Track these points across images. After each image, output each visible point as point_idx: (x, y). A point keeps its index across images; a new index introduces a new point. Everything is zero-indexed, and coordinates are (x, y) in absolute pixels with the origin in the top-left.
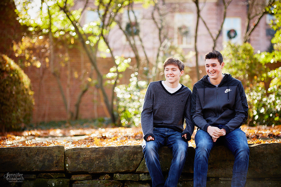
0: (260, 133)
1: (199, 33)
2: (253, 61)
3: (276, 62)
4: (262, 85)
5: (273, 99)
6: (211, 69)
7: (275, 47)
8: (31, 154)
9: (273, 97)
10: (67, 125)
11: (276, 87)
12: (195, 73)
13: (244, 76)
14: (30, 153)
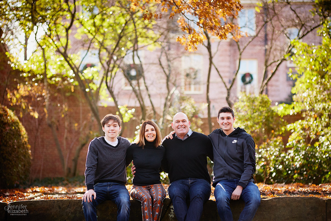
0: (276, 190)
1: (211, 80)
2: (269, 114)
3: (296, 114)
4: (280, 139)
5: (292, 155)
6: (225, 121)
7: (294, 97)
8: (64, 206)
9: (291, 152)
10: (66, 182)
11: (294, 142)
12: (207, 126)
13: (261, 129)
14: (62, 205)
